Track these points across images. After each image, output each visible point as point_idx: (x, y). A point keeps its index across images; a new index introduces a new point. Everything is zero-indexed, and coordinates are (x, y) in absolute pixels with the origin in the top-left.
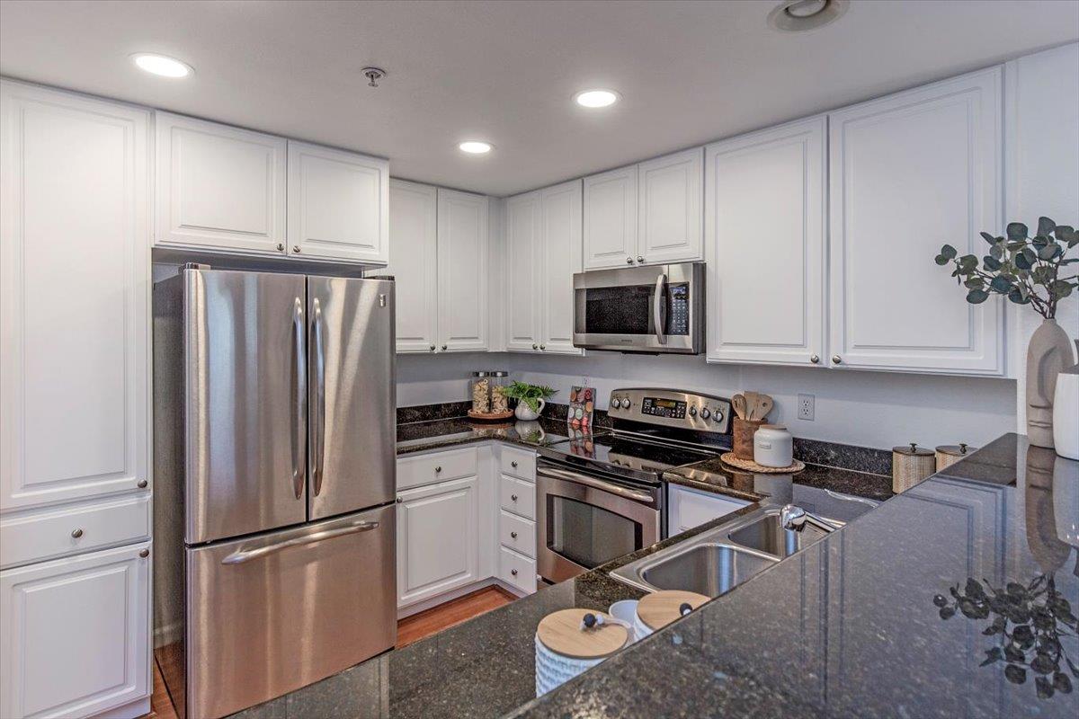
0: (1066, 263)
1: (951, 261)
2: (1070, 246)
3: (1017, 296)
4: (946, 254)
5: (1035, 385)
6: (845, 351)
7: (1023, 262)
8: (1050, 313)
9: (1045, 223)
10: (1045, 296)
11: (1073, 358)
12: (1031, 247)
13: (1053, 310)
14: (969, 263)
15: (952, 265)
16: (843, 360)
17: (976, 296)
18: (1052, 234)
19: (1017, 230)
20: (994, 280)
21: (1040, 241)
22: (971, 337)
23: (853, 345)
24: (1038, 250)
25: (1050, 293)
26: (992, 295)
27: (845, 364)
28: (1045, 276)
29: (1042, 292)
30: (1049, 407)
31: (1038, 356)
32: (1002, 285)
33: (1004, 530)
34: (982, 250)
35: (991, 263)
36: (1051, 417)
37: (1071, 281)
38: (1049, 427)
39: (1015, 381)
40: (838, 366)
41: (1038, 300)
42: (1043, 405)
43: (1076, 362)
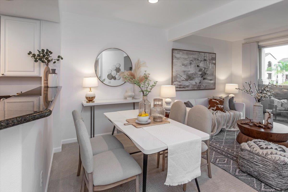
0: (50, 57)
1: (31, 54)
2: (51, 54)
3: (43, 62)
4: (30, 53)
5: (45, 77)
6: (5, 72)
7: (44, 56)
8: (47, 65)
9: (47, 50)
10: (47, 62)
11: (50, 72)
12: (45, 53)
13: (48, 64)
14: (34, 55)
15: (31, 55)
16: (4, 74)
17: (36, 61)
18: (48, 52)
19: (43, 50)
20: (39, 58)
21: (47, 53)
22: (34, 69)
23: (7, 71)
24: (46, 54)
25: (47, 61)
26: (39, 61)
27: (5, 75)
28: (47, 59)
29: (46, 61)
30: (47, 80)
31: (46, 72)
32: (40, 59)
33: (39, 104)
34: (37, 53)
35: (39, 55)
36: (48, 82)
37: (50, 60)
38: (47, 83)
39: (41, 77)
40: (3, 76)
41: (46, 63)
42: (46, 80)
43: (51, 72)
